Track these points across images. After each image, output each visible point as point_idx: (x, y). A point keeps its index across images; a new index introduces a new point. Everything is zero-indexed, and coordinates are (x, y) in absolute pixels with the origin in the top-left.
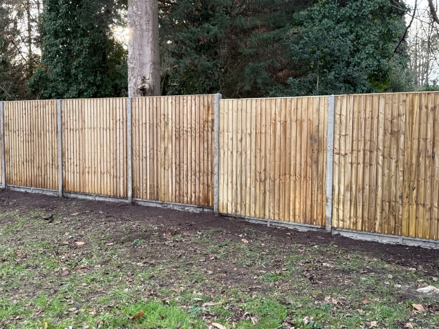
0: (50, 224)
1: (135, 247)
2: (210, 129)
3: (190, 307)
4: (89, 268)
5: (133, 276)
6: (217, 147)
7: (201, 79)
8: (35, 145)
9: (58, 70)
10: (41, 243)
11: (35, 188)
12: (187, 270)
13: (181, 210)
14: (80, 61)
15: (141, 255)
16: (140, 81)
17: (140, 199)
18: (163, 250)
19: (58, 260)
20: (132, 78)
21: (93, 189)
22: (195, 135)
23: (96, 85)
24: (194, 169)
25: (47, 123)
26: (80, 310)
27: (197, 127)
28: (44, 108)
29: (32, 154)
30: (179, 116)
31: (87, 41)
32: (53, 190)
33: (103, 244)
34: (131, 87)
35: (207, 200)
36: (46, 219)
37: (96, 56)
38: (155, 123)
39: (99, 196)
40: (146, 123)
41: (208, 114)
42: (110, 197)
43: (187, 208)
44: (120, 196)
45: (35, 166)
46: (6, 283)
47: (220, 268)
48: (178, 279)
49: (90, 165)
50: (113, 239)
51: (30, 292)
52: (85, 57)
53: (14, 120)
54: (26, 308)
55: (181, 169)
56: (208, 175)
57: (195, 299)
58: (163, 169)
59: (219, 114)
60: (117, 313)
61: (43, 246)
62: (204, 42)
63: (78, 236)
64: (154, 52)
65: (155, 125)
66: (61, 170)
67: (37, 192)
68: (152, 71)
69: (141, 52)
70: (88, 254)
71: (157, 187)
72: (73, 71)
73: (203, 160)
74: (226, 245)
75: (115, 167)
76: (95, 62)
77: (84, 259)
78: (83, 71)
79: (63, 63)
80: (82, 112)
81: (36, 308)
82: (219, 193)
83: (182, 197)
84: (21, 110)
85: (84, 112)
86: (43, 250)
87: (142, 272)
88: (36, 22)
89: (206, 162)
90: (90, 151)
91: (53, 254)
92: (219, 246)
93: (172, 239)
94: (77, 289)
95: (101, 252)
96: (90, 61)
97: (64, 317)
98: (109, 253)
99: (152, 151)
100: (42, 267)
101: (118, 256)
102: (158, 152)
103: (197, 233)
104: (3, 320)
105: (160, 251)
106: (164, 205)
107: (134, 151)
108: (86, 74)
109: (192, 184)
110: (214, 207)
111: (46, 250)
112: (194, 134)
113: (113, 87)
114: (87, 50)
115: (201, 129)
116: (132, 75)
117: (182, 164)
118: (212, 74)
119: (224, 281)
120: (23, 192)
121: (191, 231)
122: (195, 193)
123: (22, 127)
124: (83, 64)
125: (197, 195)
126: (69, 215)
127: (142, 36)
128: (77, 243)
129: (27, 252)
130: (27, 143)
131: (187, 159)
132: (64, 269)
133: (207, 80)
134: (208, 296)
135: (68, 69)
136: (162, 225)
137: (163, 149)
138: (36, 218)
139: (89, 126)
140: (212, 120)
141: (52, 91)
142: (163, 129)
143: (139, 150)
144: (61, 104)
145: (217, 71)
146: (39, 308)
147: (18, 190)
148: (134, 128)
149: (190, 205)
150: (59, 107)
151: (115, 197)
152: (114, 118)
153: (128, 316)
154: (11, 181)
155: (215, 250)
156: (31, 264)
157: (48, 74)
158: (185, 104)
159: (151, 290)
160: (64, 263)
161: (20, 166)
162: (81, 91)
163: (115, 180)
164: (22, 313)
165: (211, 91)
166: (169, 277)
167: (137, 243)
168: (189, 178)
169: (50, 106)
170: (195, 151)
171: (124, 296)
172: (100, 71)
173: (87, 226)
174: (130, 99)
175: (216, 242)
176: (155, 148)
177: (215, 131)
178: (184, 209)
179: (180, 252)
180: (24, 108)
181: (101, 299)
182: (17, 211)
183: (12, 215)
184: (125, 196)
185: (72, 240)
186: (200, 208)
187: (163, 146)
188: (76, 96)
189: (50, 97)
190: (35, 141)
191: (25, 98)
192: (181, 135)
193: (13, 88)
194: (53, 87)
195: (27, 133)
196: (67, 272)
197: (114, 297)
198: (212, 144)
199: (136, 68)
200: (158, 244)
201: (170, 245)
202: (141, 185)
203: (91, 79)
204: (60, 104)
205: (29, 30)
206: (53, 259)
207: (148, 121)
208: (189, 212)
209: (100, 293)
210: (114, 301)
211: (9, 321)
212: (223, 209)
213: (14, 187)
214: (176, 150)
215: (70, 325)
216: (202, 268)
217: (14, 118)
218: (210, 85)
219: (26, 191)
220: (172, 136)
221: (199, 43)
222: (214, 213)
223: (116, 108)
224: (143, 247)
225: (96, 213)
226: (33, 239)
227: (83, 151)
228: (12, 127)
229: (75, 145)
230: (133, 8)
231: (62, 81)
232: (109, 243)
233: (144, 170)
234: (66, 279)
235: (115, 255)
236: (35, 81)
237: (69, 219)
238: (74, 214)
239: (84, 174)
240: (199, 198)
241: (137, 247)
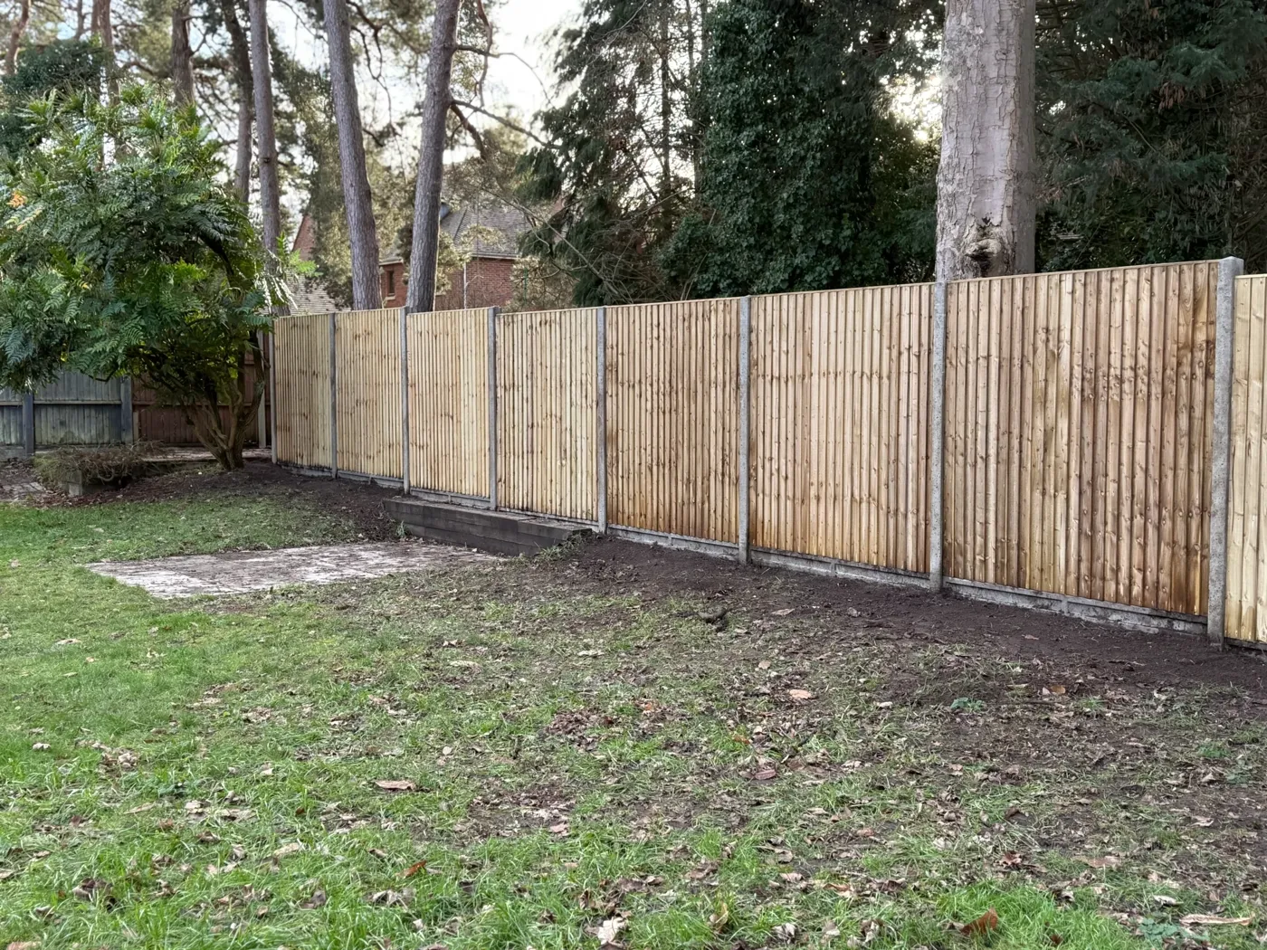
0: (719, 634)
1: (958, 720)
2: (1199, 372)
3: (1141, 920)
4: (829, 765)
5: (957, 805)
6: (1223, 428)
7: (1162, 215)
8: (680, 421)
9: (740, 217)
10: (699, 684)
11: (679, 536)
12: (1125, 807)
13: (1094, 621)
14: (798, 188)
15: (978, 744)
16: (972, 233)
17: (965, 582)
18: (1044, 738)
19: (746, 735)
20: (949, 224)
21: (830, 544)
22: (1149, 392)
23: (838, 251)
24: (1142, 496)
25: (713, 361)
26: (811, 881)
27: (1157, 364)
28: (707, 323)
29: (674, 445)
30: (1095, 332)
31: (817, 131)
32: (724, 544)
33: (862, 701)
34: (944, 251)
35: (1182, 592)
36: (708, 621)
37: (841, 170)
38: (1017, 354)
39: (845, 564)
40: (989, 355)
41: (1194, 323)
42: (876, 569)
43: (1115, 617)
44: (905, 569)
45: (679, 478)
46: (618, 782)
47: (1236, 812)
48: (1097, 830)
49: (822, 478)
50: (890, 692)
51: (678, 815)
52: (812, 176)
53: (631, 355)
54: (671, 856)
55: (1100, 494)
56: (1188, 516)
57: (1157, 898)
58: (1037, 495)
59: (1233, 325)
60: (918, 907)
61: (705, 694)
62: (1176, 102)
63: (796, 674)
64: (1020, 143)
65: (1017, 362)
66: (745, 490)
67: (683, 546)
68: (1009, 201)
69: (980, 147)
70: (823, 726)
71: (1020, 547)
72: (781, 217)
73: (1175, 469)
74: (1255, 741)
75: (892, 485)
76: (838, 189)
77: (813, 741)
78: (805, 215)
79: (754, 197)
80: (804, 328)
81: (697, 860)
82: (1225, 574)
83: (1098, 582)
84: (649, 329)
85: (811, 329)
86: (704, 704)
87: (983, 796)
88: (684, 89)
89: (1182, 474)
90: (823, 437)
91: (731, 716)
92: (1230, 743)
93: (1071, 706)
94: (800, 822)
95: (858, 723)
96: (825, 186)
97: (769, 895)
98: (882, 728)
99: (1004, 440)
100: (705, 748)
101: (910, 742)
102: (1025, 442)
103: (1151, 697)
104: (617, 881)
105: (1035, 739)
106: (1039, 602)
107: (950, 439)
108: (813, 221)
109: (1135, 543)
110: (1210, 617)
111: (714, 705)
112: (1145, 389)
113: (885, 255)
114: (818, 155)
115: (1168, 372)
116: (950, 216)
117: (1100, 480)
118: (1199, 198)
119: (1251, 854)
120: (648, 546)
121: (1132, 687)
122: (1143, 570)
123: (649, 374)
124: (805, 195)
125: (1150, 577)
126: (765, 612)
127: (984, 100)
128: (792, 692)
129: (665, 705)
130: (661, 414)
131: (1120, 464)
132: (762, 761)
133: (1184, 217)
134: (1198, 893)
135: (765, 212)
136: (1036, 661)
137: (1039, 435)
138: (682, 615)
139: (824, 368)
140: (1208, 342)
141: (721, 276)
142: (1041, 376)
143: (966, 436)
144: (750, 308)
145: (1219, 188)
146: (703, 861)
147: (636, 539)
148: (951, 372)
149: (1126, 608)
150: (744, 318)
151: (891, 570)
152: (895, 342)
153: (949, 919)
154: (620, 515)
155: (1217, 754)
156: (676, 738)
157: (710, 230)
158: (1118, 296)
159: (1013, 853)
160: (763, 746)
161: (643, 476)
162: (798, 271)
163: (892, 521)
164: (661, 868)
165: (1197, 250)
166: (1068, 819)
167: (963, 711)
168: (1125, 524)
169: (721, 314)
170: (1148, 441)
171: (935, 858)
172: (851, 213)
173: (816, 648)
174: (943, 288)
175: (1219, 730)
176: (1016, 431)
177: (1217, 376)
178: (1104, 618)
179: (1099, 750)
180: (655, 322)
181: (868, 858)
182: (636, 594)
183: (625, 604)
184: (922, 569)
185: (778, 682)
186: (1162, 617)
187: (1039, 424)
188: (784, 287)
189: (715, 292)
190: (680, 410)
191: (653, 296)
192: (1101, 391)
193: (623, 272)
194: (723, 263)
195: (662, 390)
196: (770, 772)
197: (905, 858)
198: (1204, 418)
199: (962, 193)
200: (1029, 720)
201: (1066, 725)
202: (970, 538)
203: (825, 236)
204: (746, 310)
205: (666, 113)
206: (732, 730)
207: (994, 351)
208: (1122, 630)
209: (865, 842)
210: (904, 870)
211: (630, 887)
212: (1240, 624)
213: (627, 531)
214: (1082, 438)
215: (789, 921)
216: (1176, 806)
217: (631, 350)
218: (1193, 231)
219: (656, 544)
220: (1070, 393)
221: (1157, 107)
222: (1206, 638)
223: (900, 314)
224: (981, 722)
225: (839, 614)
226: (678, 671)
227: (803, 438)
228: (624, 374)
229: (783, 420)
230: (960, 20)
231: (749, 247)
232: (881, 702)
233: (980, 496)
234: (770, 790)
235: (899, 737)
236: (677, 250)
237: (767, 626)
238: (779, 612)
239: (806, 501)
240: (1157, 588)
241: (963, 720)
